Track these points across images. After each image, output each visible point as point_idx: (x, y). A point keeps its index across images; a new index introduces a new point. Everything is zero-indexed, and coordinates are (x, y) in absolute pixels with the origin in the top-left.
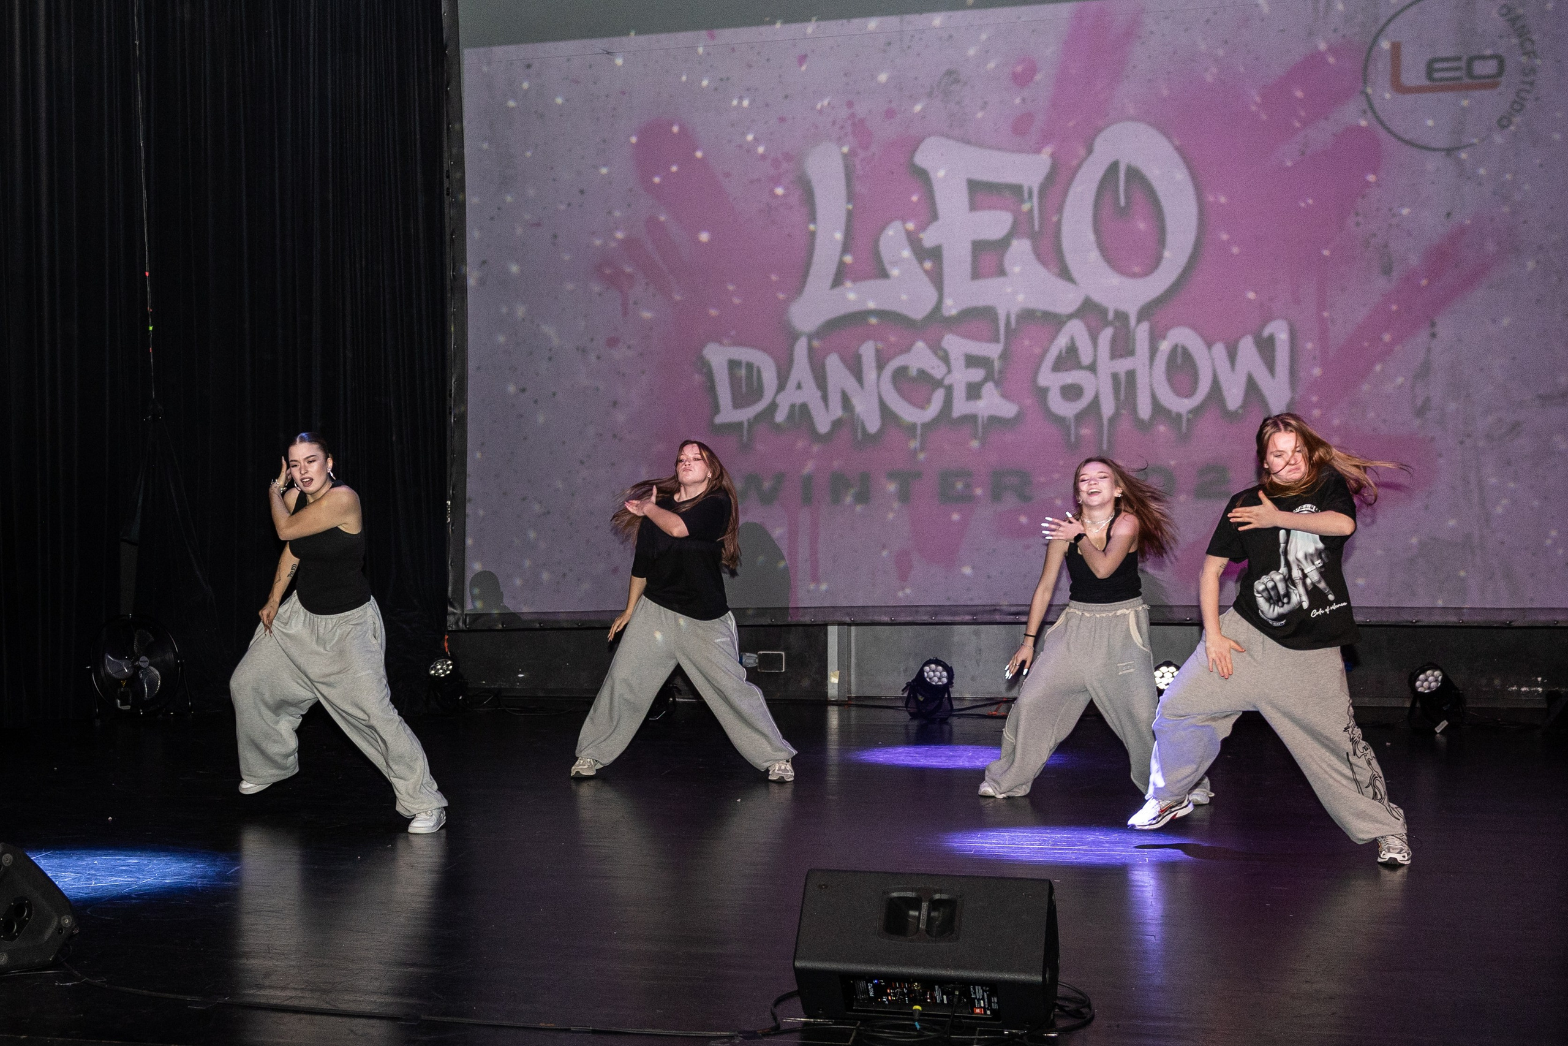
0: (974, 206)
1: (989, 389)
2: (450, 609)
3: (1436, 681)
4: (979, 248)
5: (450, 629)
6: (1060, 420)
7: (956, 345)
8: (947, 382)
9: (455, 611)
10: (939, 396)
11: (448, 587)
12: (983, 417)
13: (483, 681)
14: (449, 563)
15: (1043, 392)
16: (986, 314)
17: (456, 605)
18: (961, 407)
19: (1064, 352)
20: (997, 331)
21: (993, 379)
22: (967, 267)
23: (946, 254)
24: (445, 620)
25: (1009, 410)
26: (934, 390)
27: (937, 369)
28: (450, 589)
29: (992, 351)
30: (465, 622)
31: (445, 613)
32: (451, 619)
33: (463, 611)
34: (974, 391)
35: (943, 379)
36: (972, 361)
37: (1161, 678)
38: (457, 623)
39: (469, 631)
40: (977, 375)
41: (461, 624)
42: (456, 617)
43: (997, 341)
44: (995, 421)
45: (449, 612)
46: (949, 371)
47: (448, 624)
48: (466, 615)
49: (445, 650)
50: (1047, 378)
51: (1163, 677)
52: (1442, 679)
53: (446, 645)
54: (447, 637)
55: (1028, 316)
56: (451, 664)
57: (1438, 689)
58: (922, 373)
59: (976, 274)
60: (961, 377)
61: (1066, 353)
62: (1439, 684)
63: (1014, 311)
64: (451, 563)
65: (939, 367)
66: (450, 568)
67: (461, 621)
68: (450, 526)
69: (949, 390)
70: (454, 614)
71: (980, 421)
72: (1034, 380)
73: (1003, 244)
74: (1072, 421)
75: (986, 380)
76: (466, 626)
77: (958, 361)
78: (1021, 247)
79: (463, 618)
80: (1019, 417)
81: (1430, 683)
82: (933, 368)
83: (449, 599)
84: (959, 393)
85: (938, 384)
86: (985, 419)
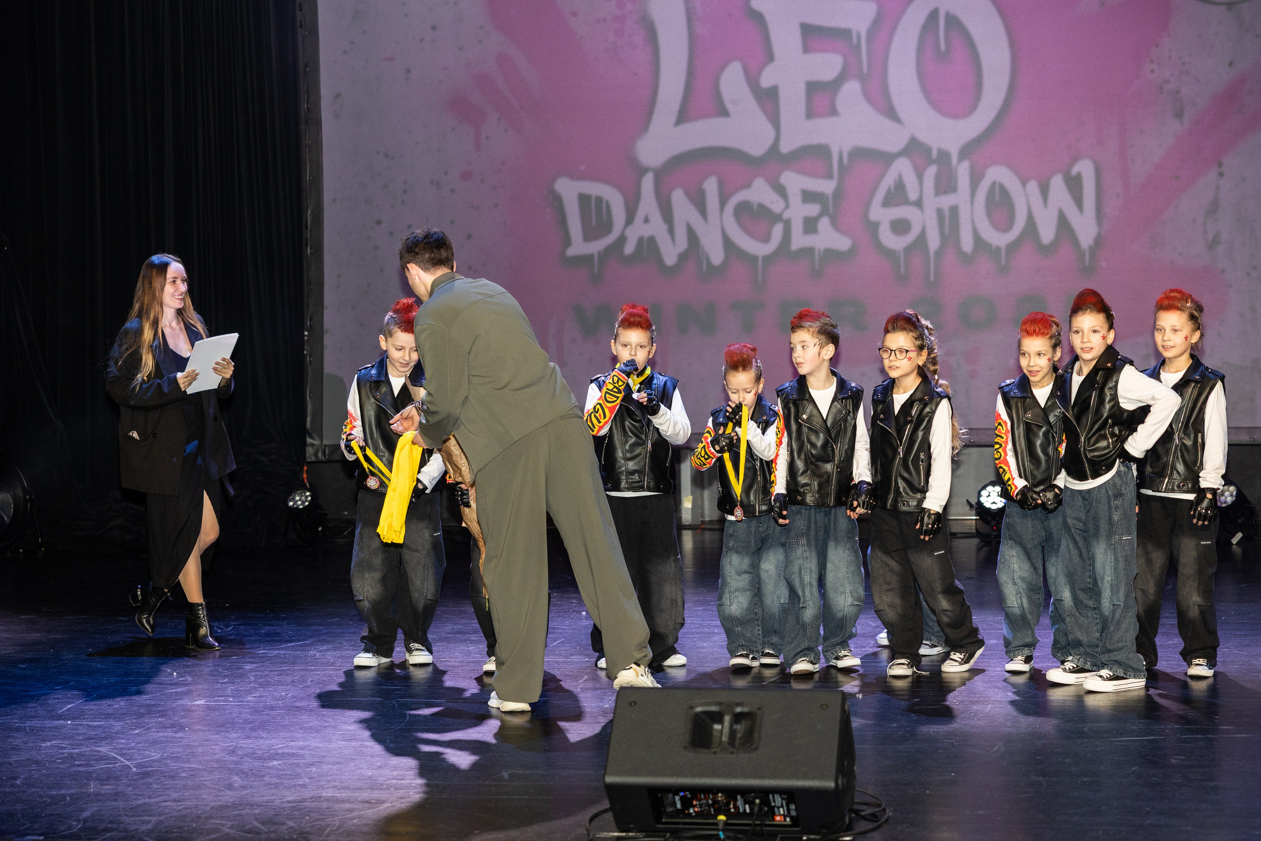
0: (807, 49)
1: (824, 223)
2: (309, 440)
3: (1232, 495)
4: (813, 88)
5: (309, 460)
6: (890, 254)
7: (793, 181)
8: (786, 216)
9: (314, 442)
10: (777, 231)
11: (306, 417)
12: (819, 250)
13: (345, 511)
14: (308, 394)
15: (874, 227)
16: (820, 152)
17: (315, 436)
18: (799, 240)
19: (892, 188)
20: (831, 166)
21: (828, 214)
22: (801, 107)
23: (783, 94)
24: (304, 452)
25: (842, 243)
26: (774, 224)
27: (776, 204)
28: (309, 420)
29: (827, 187)
30: (324, 453)
31: (304, 444)
32: (310, 451)
33: (322, 442)
34: (810, 226)
35: (780, 215)
36: (808, 197)
37: (987, 497)
38: (316, 454)
39: (329, 462)
40: (813, 209)
41: (320, 455)
42: (315, 448)
43: (830, 176)
44: (830, 253)
45: (308, 443)
46: (787, 206)
47: (307, 455)
48: (325, 446)
49: (304, 481)
50: (880, 214)
51: (989, 496)
52: (1237, 494)
53: (305, 476)
54: (305, 468)
55: (860, 154)
56: (310, 495)
57: (1233, 503)
58: (761, 206)
59: (810, 114)
60: (798, 211)
61: (895, 189)
62: (1234, 498)
63: (846, 148)
64: (310, 394)
65: (778, 202)
66: (308, 398)
67: (320, 451)
68: (308, 357)
69: (788, 224)
70: (313, 445)
71: (817, 252)
72: (866, 216)
73: (835, 85)
74: (902, 254)
75: (821, 215)
76: (325, 458)
77: (795, 198)
78: (851, 89)
79: (322, 449)
80: (853, 251)
81: (1226, 498)
82: (773, 203)
83: (308, 430)
84: (797, 228)
85: (776, 218)
86: (822, 251)
